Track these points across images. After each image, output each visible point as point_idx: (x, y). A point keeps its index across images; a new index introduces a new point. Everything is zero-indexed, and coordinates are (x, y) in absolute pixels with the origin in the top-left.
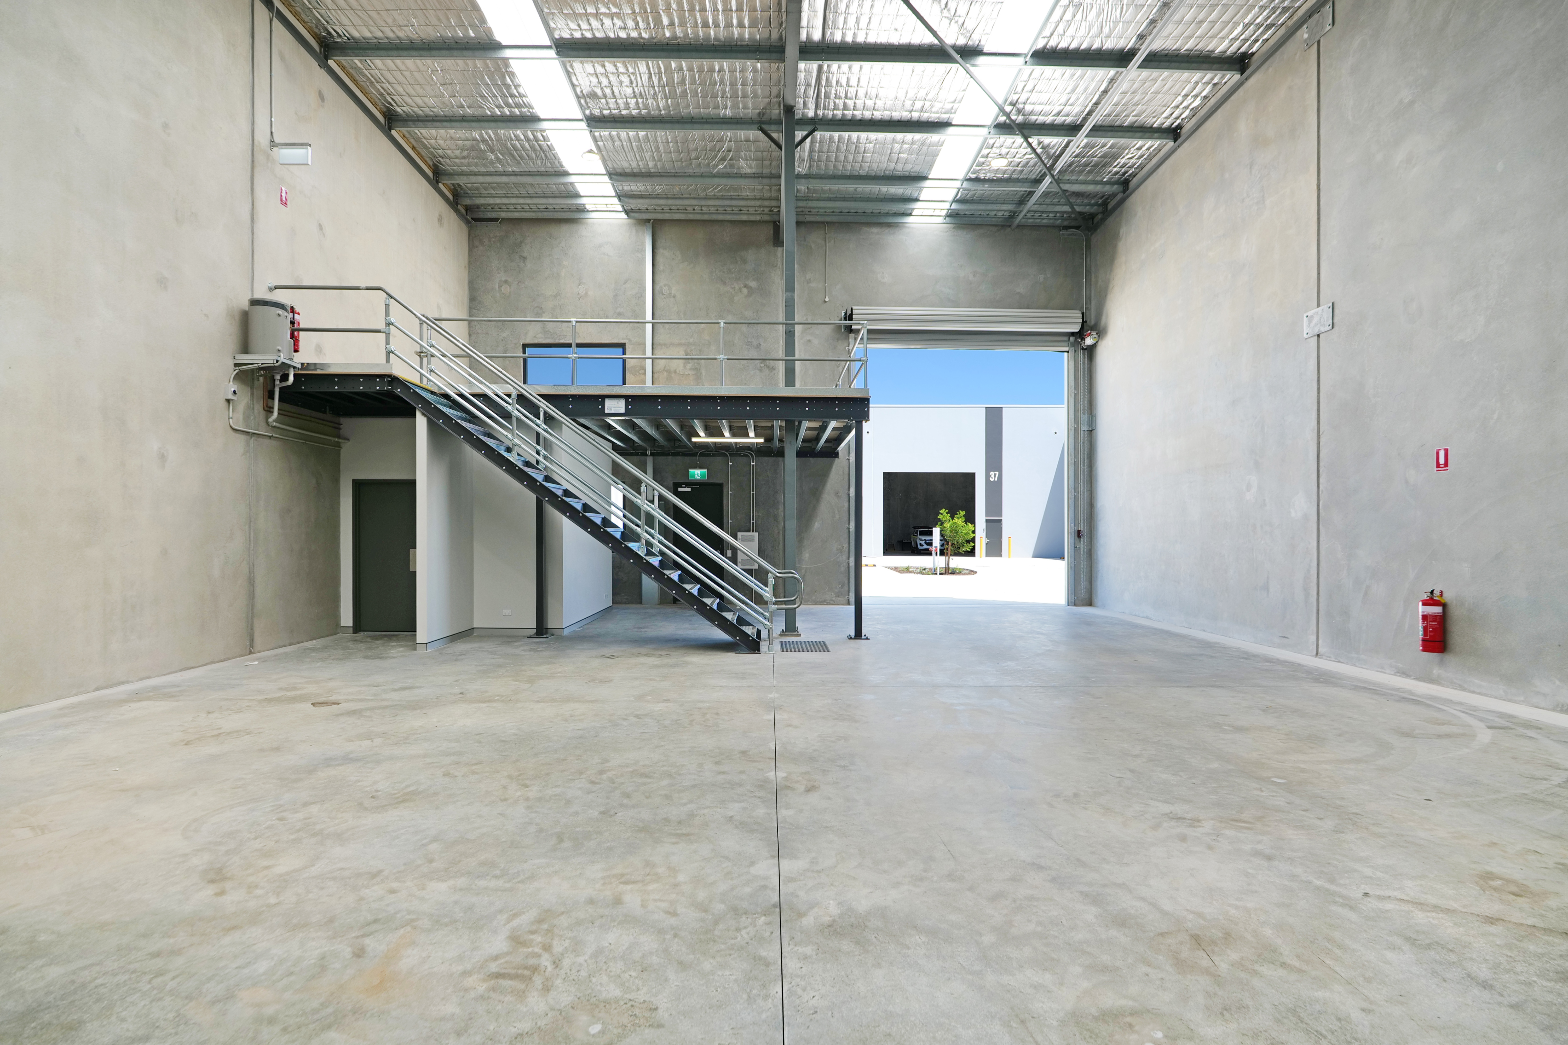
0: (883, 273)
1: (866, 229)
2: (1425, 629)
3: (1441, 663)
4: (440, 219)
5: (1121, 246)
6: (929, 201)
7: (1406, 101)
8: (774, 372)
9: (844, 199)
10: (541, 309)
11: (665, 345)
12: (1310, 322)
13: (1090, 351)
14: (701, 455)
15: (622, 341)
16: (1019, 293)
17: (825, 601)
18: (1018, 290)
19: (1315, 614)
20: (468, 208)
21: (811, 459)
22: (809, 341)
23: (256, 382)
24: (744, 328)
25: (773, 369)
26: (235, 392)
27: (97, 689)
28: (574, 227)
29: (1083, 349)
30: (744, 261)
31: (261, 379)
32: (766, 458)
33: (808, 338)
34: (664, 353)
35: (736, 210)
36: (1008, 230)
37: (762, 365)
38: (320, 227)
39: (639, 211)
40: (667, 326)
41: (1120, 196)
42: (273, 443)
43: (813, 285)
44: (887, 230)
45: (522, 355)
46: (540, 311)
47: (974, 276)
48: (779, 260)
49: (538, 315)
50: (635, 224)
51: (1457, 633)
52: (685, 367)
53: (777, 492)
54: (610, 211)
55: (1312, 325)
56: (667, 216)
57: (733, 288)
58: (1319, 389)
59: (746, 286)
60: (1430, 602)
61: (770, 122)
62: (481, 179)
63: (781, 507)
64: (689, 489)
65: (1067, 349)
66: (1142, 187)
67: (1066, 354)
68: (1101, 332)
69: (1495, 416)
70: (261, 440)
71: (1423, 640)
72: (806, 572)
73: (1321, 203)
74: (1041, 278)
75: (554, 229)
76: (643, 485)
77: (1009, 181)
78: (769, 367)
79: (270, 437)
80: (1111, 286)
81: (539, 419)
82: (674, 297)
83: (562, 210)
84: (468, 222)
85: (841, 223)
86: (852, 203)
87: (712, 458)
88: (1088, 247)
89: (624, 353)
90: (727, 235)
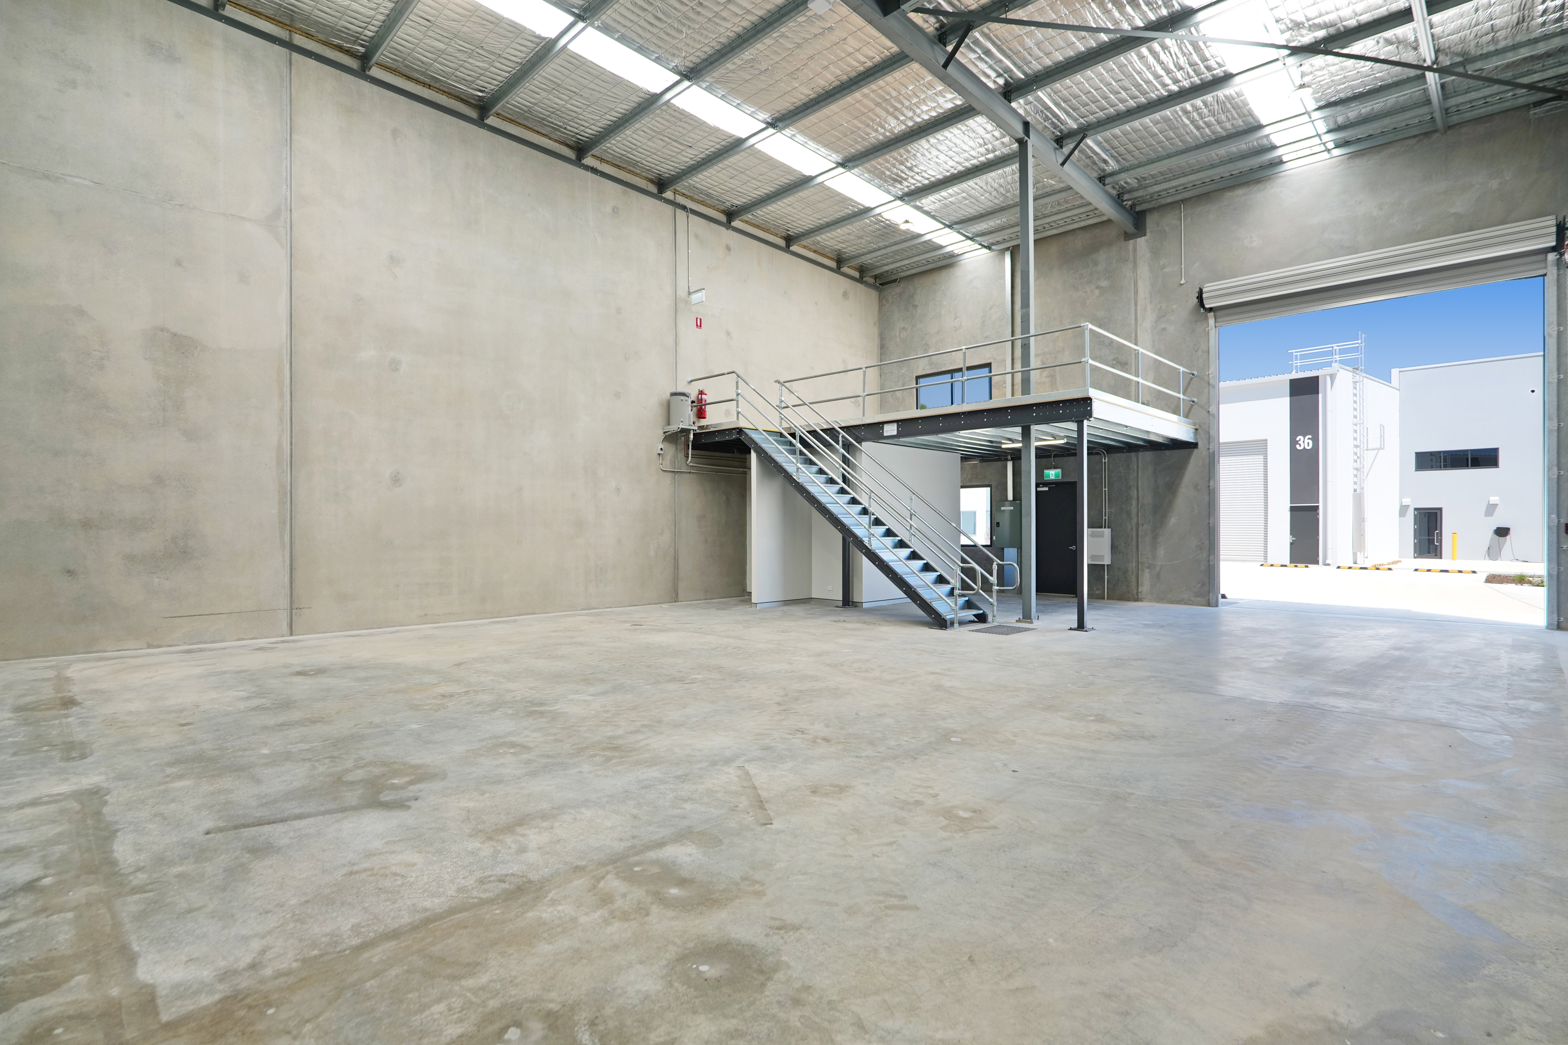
0: (1251, 237)
1: (1229, 194)
4: (845, 295)
6: (1290, 143)
10: (928, 345)
14: (1055, 456)
15: (988, 361)
16: (1455, 214)
17: (1182, 600)
20: (876, 277)
21: (1166, 451)
22: (1164, 329)
23: (679, 441)
26: (661, 449)
27: (582, 610)
28: (951, 270)
30: (1096, 263)
31: (683, 438)
32: (1119, 455)
33: (1163, 326)
36: (1435, 136)
38: (728, 334)
39: (998, 243)
42: (693, 476)
43: (1167, 270)
44: (1255, 188)
45: (915, 386)
46: (926, 347)
47: (1381, 209)
48: (1131, 253)
49: (926, 351)
50: (998, 255)
52: (1041, 375)
53: (1130, 488)
54: (974, 250)
57: (1085, 292)
59: (1098, 287)
62: (879, 253)
63: (1134, 503)
64: (1047, 489)
70: (683, 475)
72: (1161, 569)
75: (936, 277)
79: (690, 473)
83: (937, 260)
84: (876, 288)
85: (1195, 196)
87: (1066, 459)
89: (990, 372)
90: (1079, 242)
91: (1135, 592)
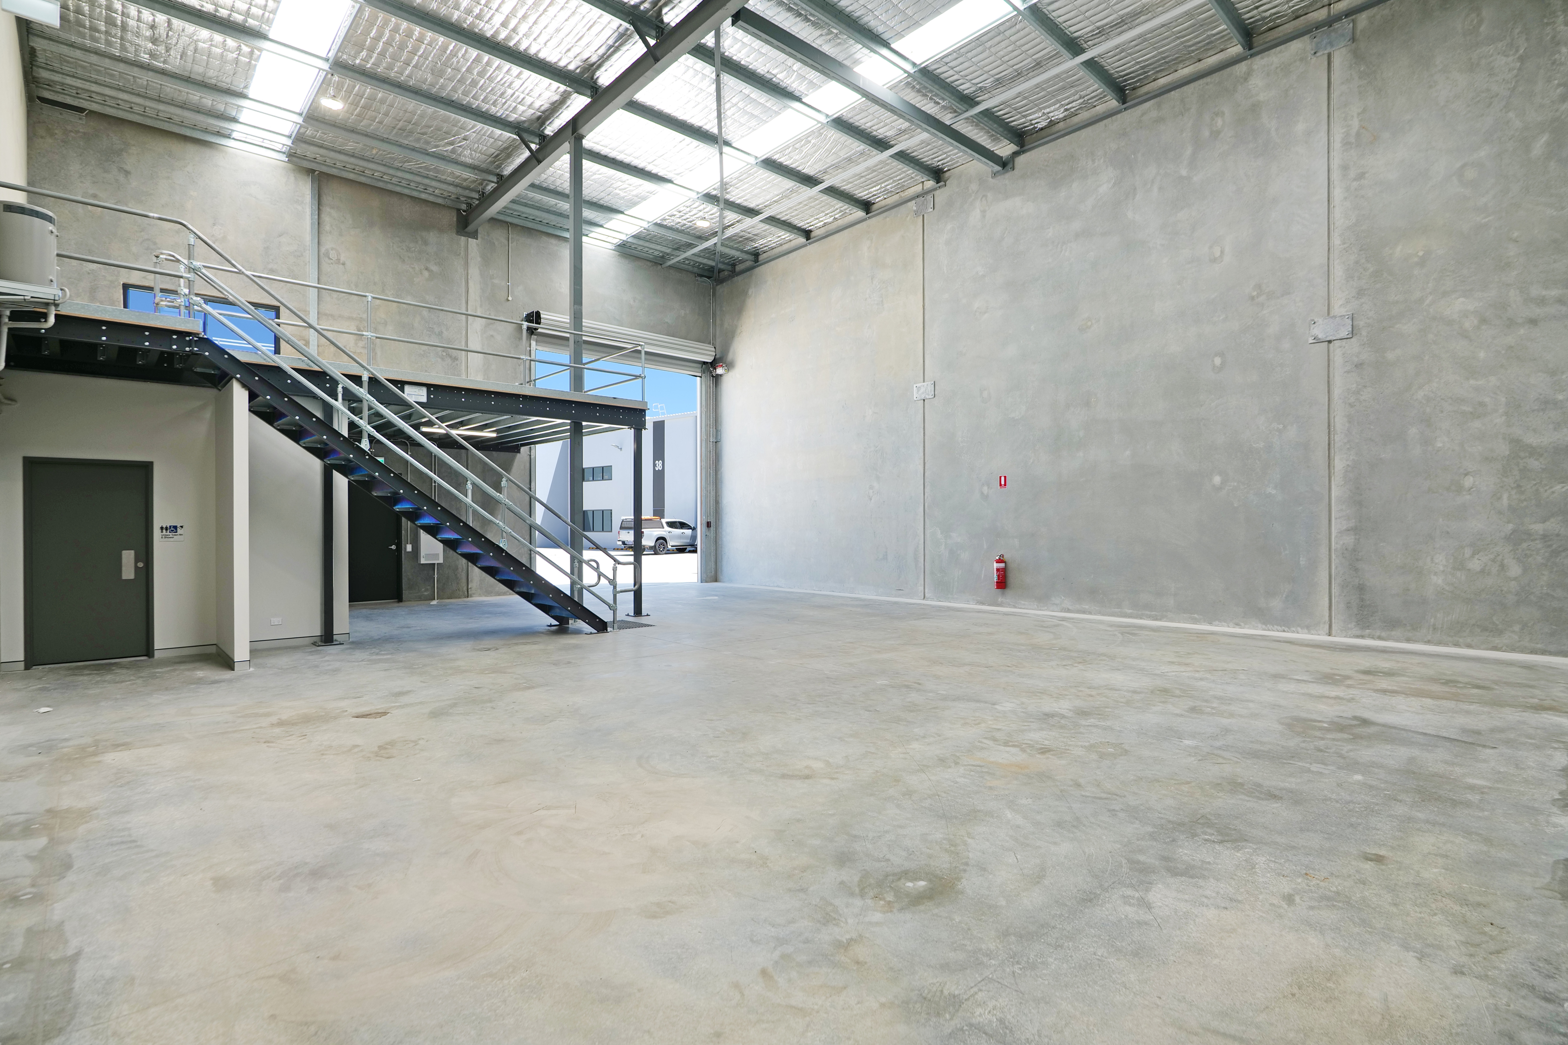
0: (562, 285)
1: (546, 238)
2: (998, 576)
3: (1003, 594)
5: (750, 303)
6: (609, 229)
7: (981, 274)
8: (456, 362)
9: (539, 209)
11: (332, 316)
12: (918, 391)
13: (717, 379)
15: (275, 303)
18: (666, 320)
19: (922, 574)
21: (494, 453)
22: (492, 336)
24: (425, 312)
25: (455, 359)
28: (207, 152)
29: (713, 376)
30: (426, 243)
34: (331, 326)
35: (421, 188)
36: (660, 267)
37: (444, 354)
39: (303, 158)
40: (335, 295)
41: (749, 264)
43: (496, 281)
47: (636, 299)
48: (463, 249)
50: (294, 170)
51: (1012, 578)
52: (356, 344)
54: (265, 148)
55: (920, 393)
56: (334, 172)
57: (413, 268)
58: (924, 433)
59: (427, 269)
60: (999, 561)
61: (527, 130)
65: (700, 374)
66: (772, 263)
67: (699, 378)
68: (730, 366)
69: (1031, 461)
71: (997, 582)
73: (926, 318)
74: (683, 313)
75: (176, 147)
76: (504, 479)
77: (677, 231)
78: (451, 357)
80: (738, 331)
81: (336, 400)
82: (344, 264)
83: (194, 127)
85: (523, 227)
86: (537, 211)
88: (714, 294)
89: (278, 317)
90: (407, 210)
91: (465, 588)
